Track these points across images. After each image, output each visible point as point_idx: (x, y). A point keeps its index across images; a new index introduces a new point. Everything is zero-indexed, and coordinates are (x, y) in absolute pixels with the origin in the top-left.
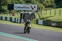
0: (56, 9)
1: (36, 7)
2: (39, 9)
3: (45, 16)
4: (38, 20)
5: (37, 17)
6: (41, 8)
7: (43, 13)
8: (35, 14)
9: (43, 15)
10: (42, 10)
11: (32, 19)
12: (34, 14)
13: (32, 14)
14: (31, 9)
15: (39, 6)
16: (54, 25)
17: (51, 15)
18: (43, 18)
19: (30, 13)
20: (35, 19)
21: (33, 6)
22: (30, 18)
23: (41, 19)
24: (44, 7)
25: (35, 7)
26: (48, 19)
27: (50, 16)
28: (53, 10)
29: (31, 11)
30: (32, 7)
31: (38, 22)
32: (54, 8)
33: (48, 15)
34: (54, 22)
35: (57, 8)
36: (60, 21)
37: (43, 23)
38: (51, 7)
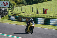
0: (27, 6)
1: (9, 4)
2: (11, 5)
3: (16, 12)
4: (10, 16)
5: (10, 13)
6: (13, 5)
7: (15, 9)
8: (8, 10)
9: (15, 11)
10: (14, 6)
11: (5, 15)
12: (6, 10)
13: (4, 10)
14: (3, 6)
15: (11, 3)
16: (25, 20)
17: (23, 12)
18: (15, 14)
19: (3, 9)
20: (8, 15)
21: (5, 2)
22: (3, 14)
23: (13, 15)
24: (16, 3)
25: (7, 4)
26: (20, 15)
27: (21, 12)
28: (24, 7)
29: (3, 7)
30: (4, 4)
31: (10, 18)
32: (25, 5)
33: (20, 11)
34: (25, 18)
35: (28, 4)
36: (30, 17)
37: (15, 19)
38: (22, 3)
